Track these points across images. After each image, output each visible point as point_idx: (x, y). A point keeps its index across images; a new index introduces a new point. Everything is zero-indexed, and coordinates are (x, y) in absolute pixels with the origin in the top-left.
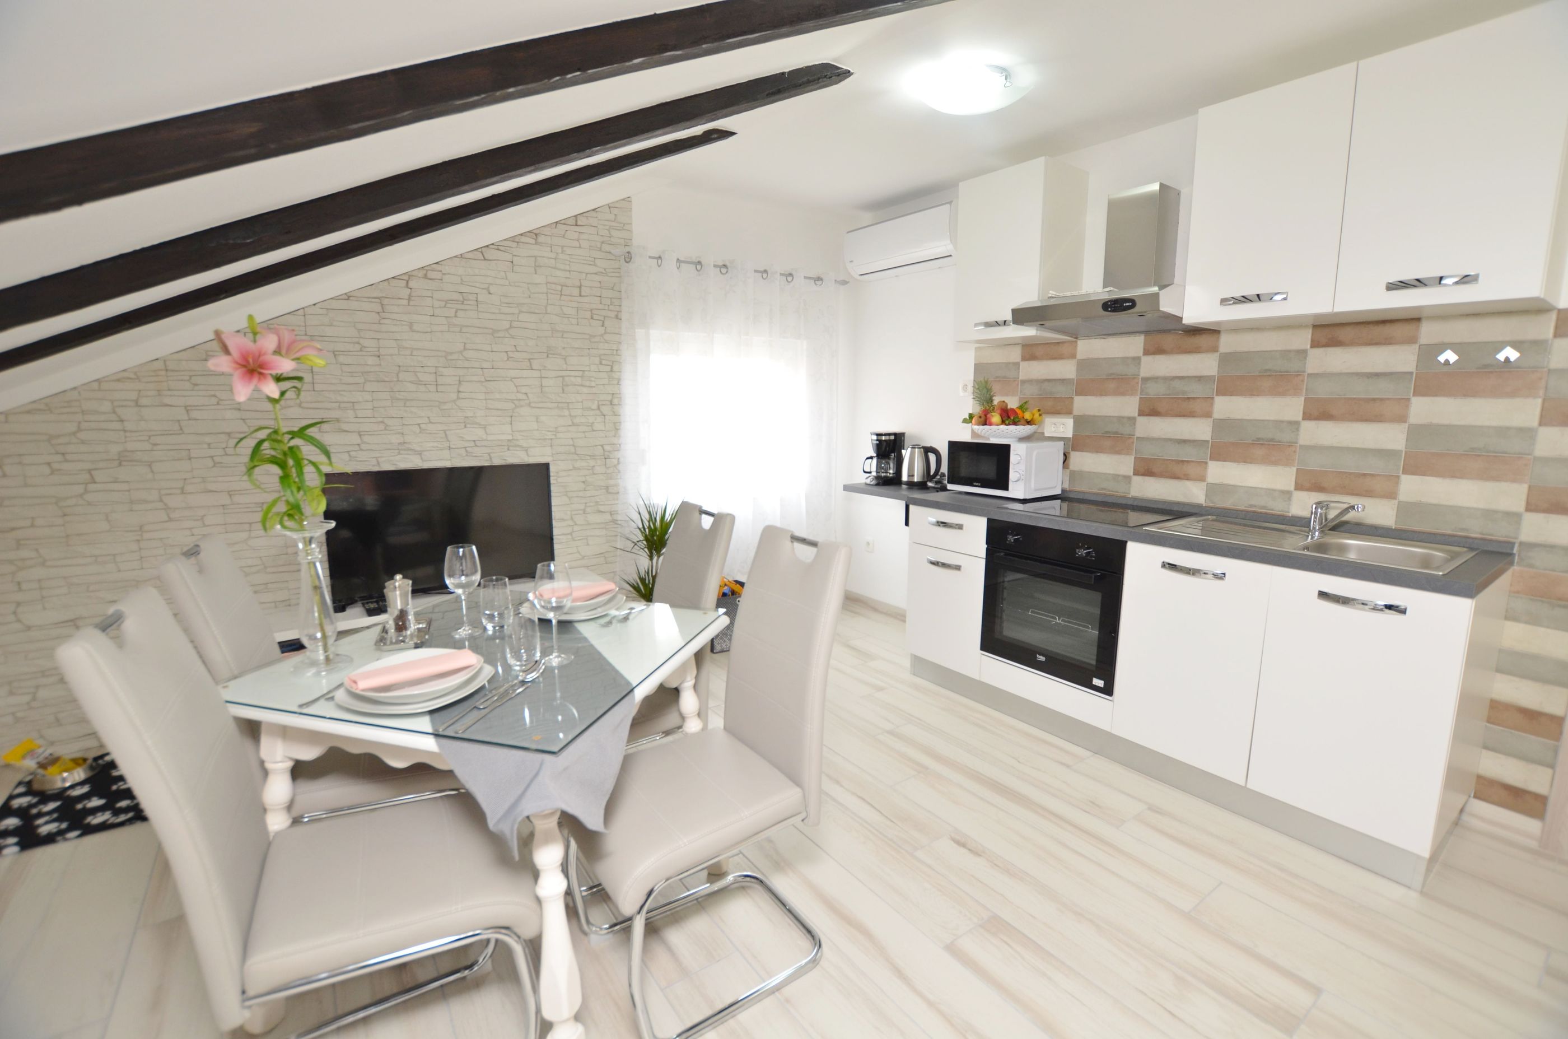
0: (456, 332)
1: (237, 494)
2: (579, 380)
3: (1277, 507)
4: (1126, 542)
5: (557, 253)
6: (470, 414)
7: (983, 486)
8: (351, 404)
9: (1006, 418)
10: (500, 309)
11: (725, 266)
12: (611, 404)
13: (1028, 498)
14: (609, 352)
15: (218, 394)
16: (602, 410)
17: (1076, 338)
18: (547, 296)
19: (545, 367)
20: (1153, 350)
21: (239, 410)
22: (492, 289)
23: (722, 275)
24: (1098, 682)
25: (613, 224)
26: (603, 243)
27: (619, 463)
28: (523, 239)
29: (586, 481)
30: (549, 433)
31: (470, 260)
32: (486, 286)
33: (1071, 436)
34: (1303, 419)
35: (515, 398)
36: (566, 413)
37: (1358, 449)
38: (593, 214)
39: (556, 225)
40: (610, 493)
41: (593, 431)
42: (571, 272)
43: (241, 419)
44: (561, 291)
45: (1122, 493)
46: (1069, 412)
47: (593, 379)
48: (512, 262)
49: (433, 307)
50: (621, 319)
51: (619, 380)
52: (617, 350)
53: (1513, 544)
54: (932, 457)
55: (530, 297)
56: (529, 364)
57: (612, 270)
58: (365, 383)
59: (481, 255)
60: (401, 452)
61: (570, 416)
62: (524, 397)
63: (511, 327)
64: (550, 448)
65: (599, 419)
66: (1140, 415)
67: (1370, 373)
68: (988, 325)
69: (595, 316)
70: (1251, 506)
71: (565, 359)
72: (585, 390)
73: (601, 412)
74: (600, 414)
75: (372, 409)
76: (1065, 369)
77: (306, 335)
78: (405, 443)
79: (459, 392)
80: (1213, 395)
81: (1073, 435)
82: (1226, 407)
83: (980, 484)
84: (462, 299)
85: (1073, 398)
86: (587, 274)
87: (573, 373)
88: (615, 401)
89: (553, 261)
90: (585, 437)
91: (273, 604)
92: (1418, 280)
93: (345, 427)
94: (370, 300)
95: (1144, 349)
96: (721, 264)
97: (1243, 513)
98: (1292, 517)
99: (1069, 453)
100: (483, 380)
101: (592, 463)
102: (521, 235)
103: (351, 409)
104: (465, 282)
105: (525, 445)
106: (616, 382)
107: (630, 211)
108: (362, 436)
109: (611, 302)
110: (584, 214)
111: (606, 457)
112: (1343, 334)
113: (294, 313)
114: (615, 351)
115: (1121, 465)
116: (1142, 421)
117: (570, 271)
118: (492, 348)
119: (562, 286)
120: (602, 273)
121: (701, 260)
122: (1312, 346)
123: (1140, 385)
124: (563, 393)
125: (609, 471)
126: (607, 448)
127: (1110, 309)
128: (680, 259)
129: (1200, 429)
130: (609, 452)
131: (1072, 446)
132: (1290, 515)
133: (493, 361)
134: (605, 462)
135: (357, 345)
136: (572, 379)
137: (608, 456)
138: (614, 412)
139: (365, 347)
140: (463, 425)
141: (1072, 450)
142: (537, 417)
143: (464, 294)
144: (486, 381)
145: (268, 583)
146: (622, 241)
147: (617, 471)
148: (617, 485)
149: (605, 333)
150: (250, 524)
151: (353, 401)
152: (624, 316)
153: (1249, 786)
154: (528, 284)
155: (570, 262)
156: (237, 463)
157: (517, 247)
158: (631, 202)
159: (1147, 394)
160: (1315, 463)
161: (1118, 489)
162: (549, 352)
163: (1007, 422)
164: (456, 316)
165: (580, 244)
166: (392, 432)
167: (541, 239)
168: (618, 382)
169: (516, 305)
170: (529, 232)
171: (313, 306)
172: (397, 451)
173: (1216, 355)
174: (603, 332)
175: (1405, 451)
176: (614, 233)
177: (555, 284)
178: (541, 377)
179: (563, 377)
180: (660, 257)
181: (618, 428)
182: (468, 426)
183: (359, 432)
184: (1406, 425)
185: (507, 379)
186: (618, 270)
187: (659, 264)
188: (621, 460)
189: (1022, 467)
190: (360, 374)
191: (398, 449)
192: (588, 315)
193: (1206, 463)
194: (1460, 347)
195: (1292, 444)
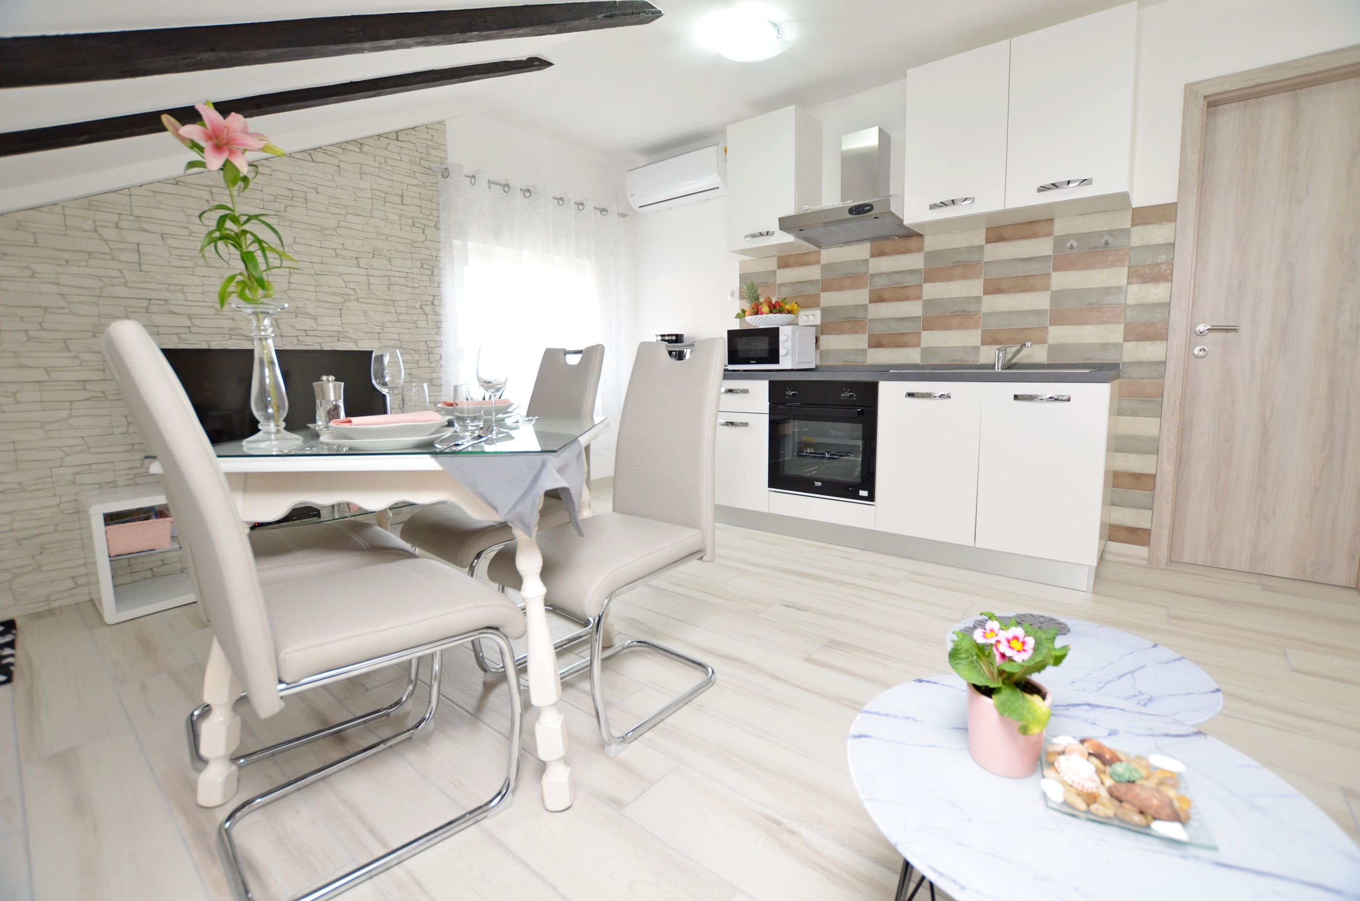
0: (286, 226)
1: (55, 371)
2: (403, 280)
3: (970, 359)
4: (878, 382)
5: (380, 163)
6: (301, 305)
7: (758, 363)
8: (181, 287)
9: (773, 308)
10: (328, 209)
11: (528, 191)
12: (433, 305)
13: (794, 368)
14: (430, 258)
15: (32, 266)
16: (424, 309)
17: (820, 248)
18: (372, 201)
19: (372, 266)
20: (878, 253)
21: (57, 284)
22: (320, 189)
23: (525, 198)
24: (864, 493)
25: (430, 143)
26: (421, 159)
27: (441, 358)
28: (349, 147)
29: (412, 373)
30: (376, 327)
31: (299, 160)
32: (314, 186)
33: (820, 324)
34: (984, 294)
35: (344, 292)
36: (393, 310)
37: (1020, 312)
38: (412, 132)
39: (379, 137)
40: (434, 385)
41: (417, 328)
42: (394, 182)
43: (60, 294)
44: (385, 199)
45: (861, 361)
46: (817, 305)
47: (416, 281)
48: (339, 166)
49: (263, 200)
50: (439, 229)
51: (439, 283)
52: (436, 256)
53: (1119, 364)
55: (356, 200)
56: (356, 263)
57: (430, 184)
58: (194, 267)
59: (309, 156)
60: (233, 337)
61: (396, 313)
62: (352, 292)
63: (339, 226)
64: (378, 341)
65: (422, 317)
66: (870, 302)
67: (1026, 258)
68: (753, 236)
69: (416, 223)
70: (953, 360)
71: (390, 260)
72: (409, 290)
73: (424, 311)
74: (422, 312)
75: (203, 294)
76: (813, 273)
77: (131, 215)
78: (236, 328)
79: (289, 283)
80: (922, 283)
81: (821, 323)
82: (931, 291)
83: (755, 362)
84: (291, 196)
85: (819, 295)
86: (408, 185)
87: (397, 274)
88: (436, 302)
89: (377, 170)
90: (410, 333)
91: (98, 486)
92: (1053, 184)
93: (174, 309)
94: (199, 187)
95: (871, 253)
96: (525, 188)
97: (949, 366)
99: (819, 337)
100: (313, 273)
101: (417, 357)
102: (347, 142)
103: (180, 292)
104: (295, 180)
105: (354, 337)
106: (436, 285)
107: (446, 134)
108: (192, 319)
109: (430, 213)
110: (404, 131)
111: (430, 352)
112: (1005, 233)
113: (119, 192)
114: (435, 257)
115: (860, 341)
116: (872, 306)
117: (392, 181)
118: (321, 244)
119: (385, 193)
120: (421, 186)
121: (508, 182)
122: (986, 243)
123: (869, 280)
124: (389, 291)
125: (431, 366)
126: (430, 344)
127: (854, 213)
128: (490, 180)
129: (913, 309)
130: (432, 347)
131: (822, 330)
132: (979, 363)
133: (322, 256)
134: (429, 357)
135: (186, 230)
136: (397, 279)
137: (432, 351)
138: (435, 312)
139: (194, 232)
140: (294, 315)
141: (821, 335)
142: (365, 312)
143: (293, 191)
144: (316, 274)
145: (91, 464)
146: (439, 159)
147: (440, 366)
148: (439, 378)
149: (426, 240)
150: (71, 402)
151: (182, 284)
152: (442, 226)
153: (977, 546)
154: (354, 188)
155: (392, 172)
156: (54, 339)
157: (343, 154)
158: (445, 125)
159: (875, 286)
160: (994, 324)
161: (857, 360)
162: (375, 253)
163: (774, 311)
164: (285, 211)
165: (401, 158)
166: (224, 317)
167: (365, 149)
168: (438, 285)
169: (343, 207)
170: (354, 141)
171: (139, 188)
172: (229, 336)
173: (922, 254)
174: (424, 239)
175: (1051, 310)
176: (431, 151)
177: (379, 191)
178: (368, 275)
179: (388, 276)
180: (473, 177)
181: (439, 326)
182: (299, 316)
183: (189, 315)
184: (1049, 292)
185: (336, 274)
186: (435, 185)
187: (473, 182)
188: (443, 355)
189: (789, 344)
190: (190, 259)
191: (230, 334)
192: (410, 222)
193: (920, 333)
194: (1078, 237)
195: (977, 312)
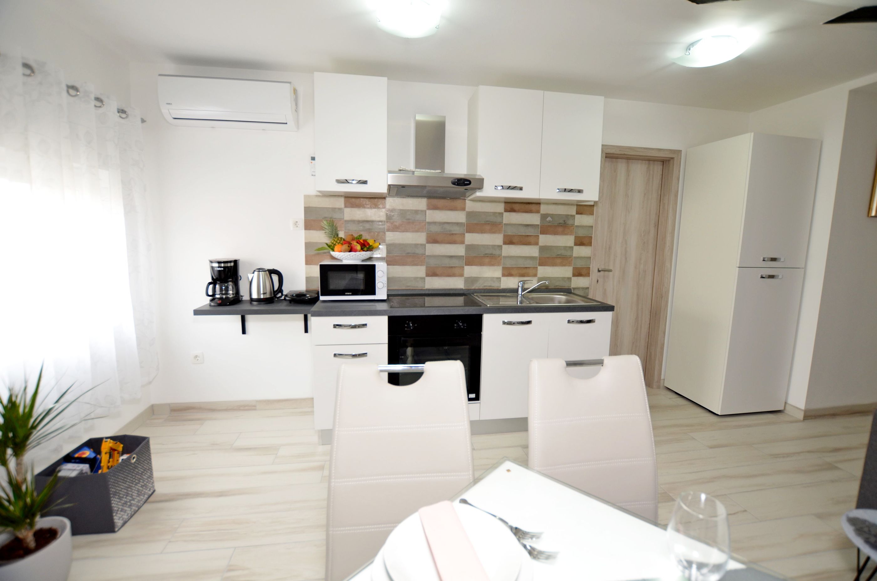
3: (495, 285)
4: (482, 315)
7: (353, 295)
24: (472, 396)
33: (386, 256)
34: (503, 244)
37: (523, 257)
45: (421, 287)
46: (383, 242)
54: (275, 278)
66: (427, 243)
67: (526, 224)
70: (485, 286)
80: (464, 232)
82: (471, 238)
83: (351, 294)
85: (385, 233)
92: (565, 189)
95: (427, 206)
97: (483, 290)
98: (502, 289)
112: (516, 207)
116: (429, 246)
122: (505, 211)
123: (426, 226)
127: (456, 184)
129: (459, 250)
131: (387, 262)
132: (501, 288)
141: (387, 265)
159: (430, 231)
160: (509, 264)
161: (418, 286)
173: (465, 212)
175: (539, 257)
184: (538, 246)
193: (463, 267)
194: (552, 216)
195: (500, 255)
